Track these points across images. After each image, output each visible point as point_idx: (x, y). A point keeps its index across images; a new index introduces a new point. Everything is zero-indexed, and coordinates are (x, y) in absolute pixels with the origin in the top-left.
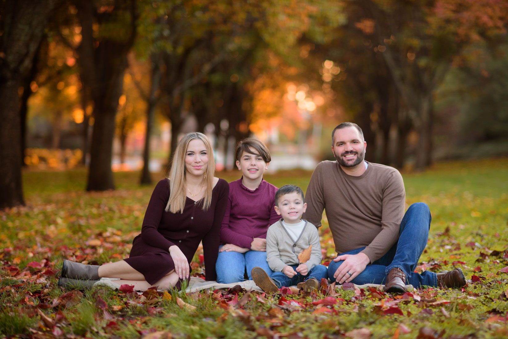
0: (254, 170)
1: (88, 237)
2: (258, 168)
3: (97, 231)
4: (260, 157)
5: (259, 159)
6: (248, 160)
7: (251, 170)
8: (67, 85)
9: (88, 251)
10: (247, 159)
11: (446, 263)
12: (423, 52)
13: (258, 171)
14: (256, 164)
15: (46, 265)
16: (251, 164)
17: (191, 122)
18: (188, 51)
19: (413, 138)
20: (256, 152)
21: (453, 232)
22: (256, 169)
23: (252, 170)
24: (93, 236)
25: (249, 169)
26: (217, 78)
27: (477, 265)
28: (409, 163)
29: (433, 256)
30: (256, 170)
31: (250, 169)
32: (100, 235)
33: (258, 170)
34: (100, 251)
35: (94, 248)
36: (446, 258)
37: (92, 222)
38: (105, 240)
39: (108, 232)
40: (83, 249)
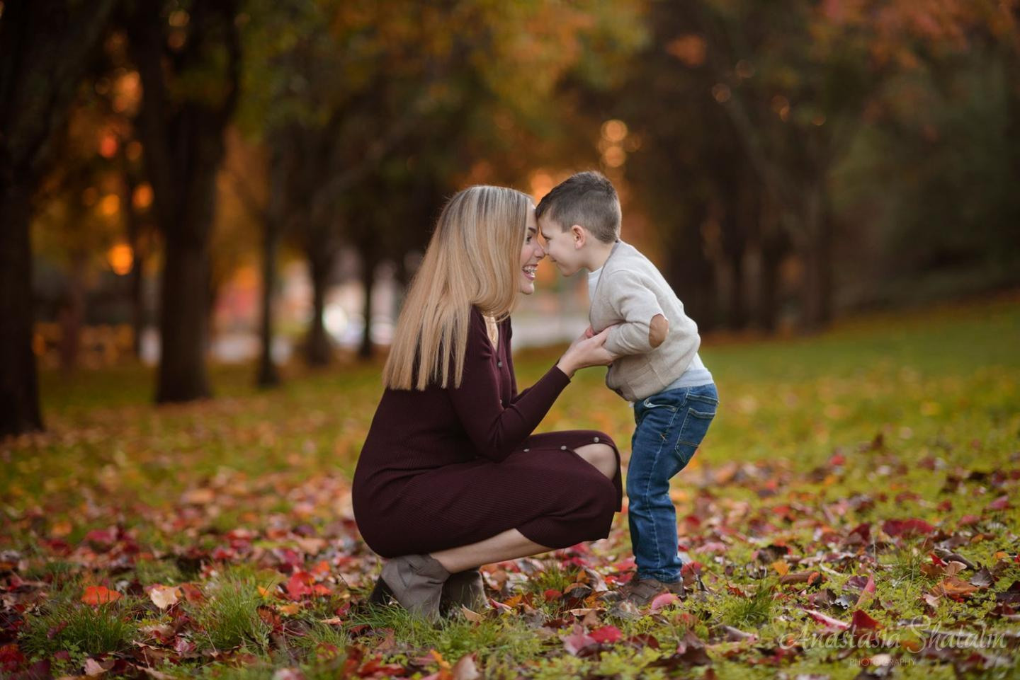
1: (185, 488)
3: (198, 475)
8: (101, 194)
9: (190, 513)
11: (883, 498)
12: (805, 96)
15: (120, 536)
17: (348, 261)
18: (338, 118)
19: (792, 271)
21: (889, 441)
24: (193, 485)
26: (398, 170)
27: (944, 498)
28: (788, 319)
29: (858, 487)
32: (205, 483)
34: (213, 512)
35: (200, 507)
36: (884, 489)
37: (186, 460)
38: (218, 491)
39: (221, 477)
40: (179, 510)
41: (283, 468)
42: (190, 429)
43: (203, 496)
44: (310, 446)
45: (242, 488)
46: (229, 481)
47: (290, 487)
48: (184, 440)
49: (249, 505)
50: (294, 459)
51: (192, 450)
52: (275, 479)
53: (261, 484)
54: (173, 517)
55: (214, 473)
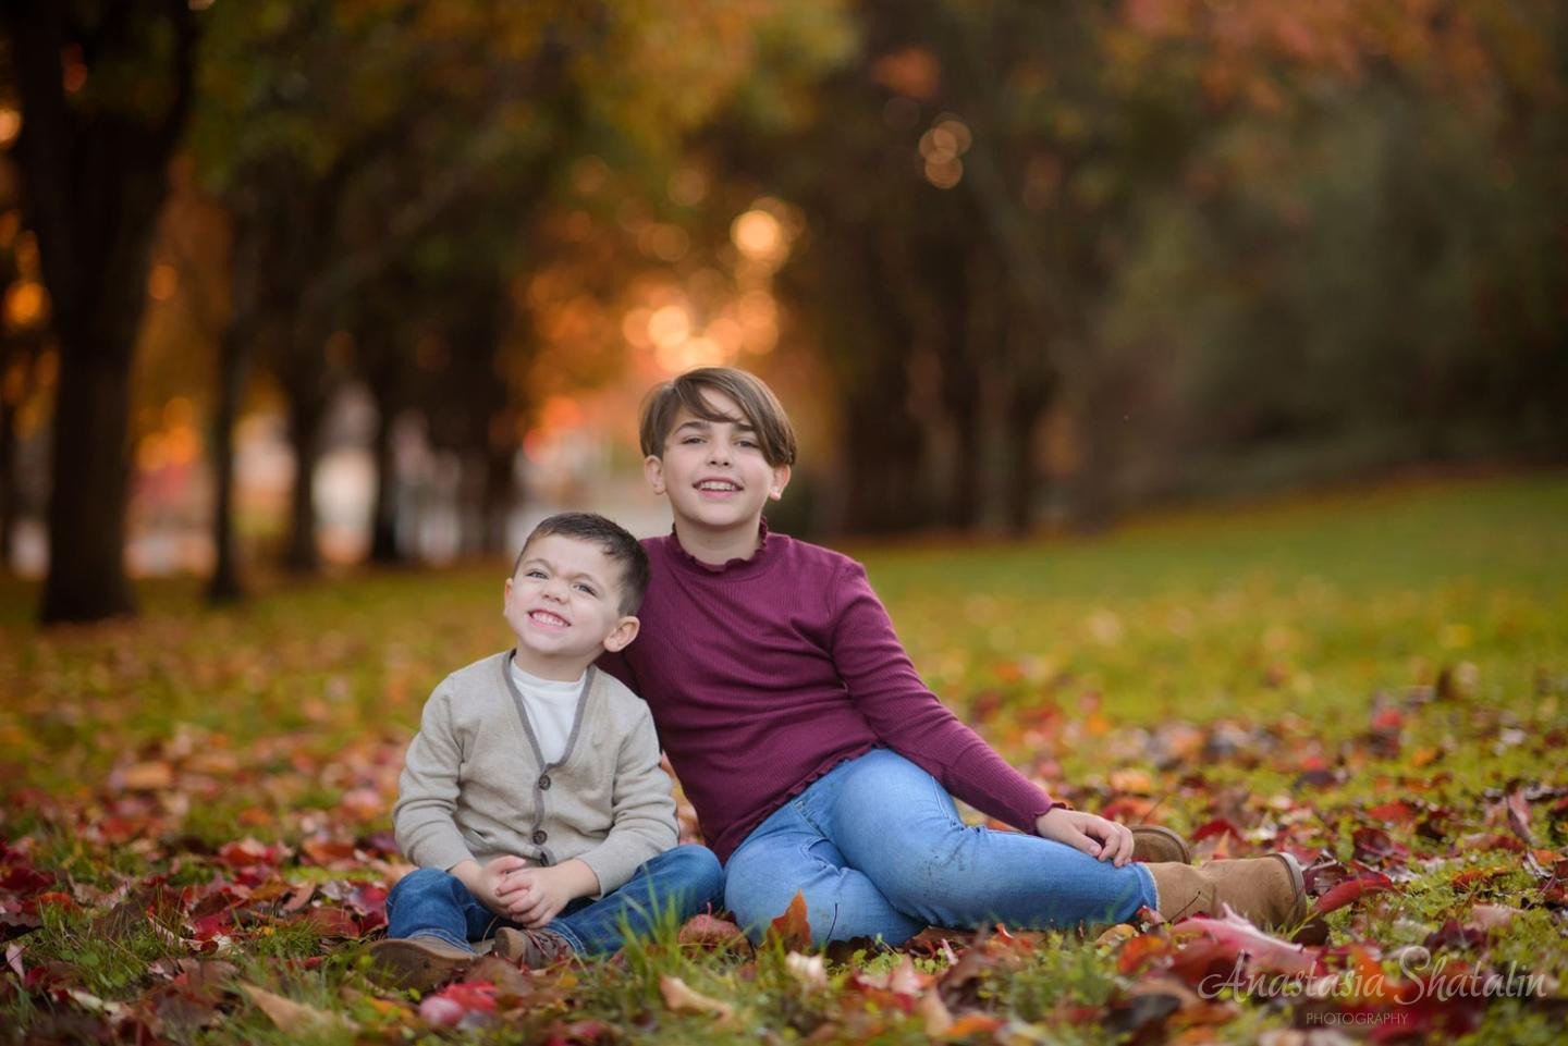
0: (722, 486)
1: (113, 760)
2: (744, 482)
3: (141, 736)
4: (750, 436)
5: (746, 444)
6: (696, 445)
7: (707, 485)
9: (129, 807)
10: (693, 441)
13: (741, 494)
14: (730, 461)
16: (711, 460)
17: (353, 413)
19: (1059, 445)
20: (735, 413)
22: (732, 483)
23: (714, 485)
24: (130, 755)
25: (697, 479)
28: (1053, 512)
30: (728, 486)
31: (704, 481)
32: (152, 752)
33: (739, 488)
34: (178, 805)
35: (147, 795)
37: (110, 712)
38: (178, 766)
39: (182, 741)
40: (107, 802)
41: (296, 726)
42: (111, 661)
43: (152, 775)
44: (341, 687)
45: (225, 761)
46: (197, 749)
47: (321, 762)
48: (100, 678)
49: (250, 794)
50: (315, 710)
51: (120, 693)
52: (284, 745)
53: (264, 752)
54: (96, 814)
55: (169, 734)
